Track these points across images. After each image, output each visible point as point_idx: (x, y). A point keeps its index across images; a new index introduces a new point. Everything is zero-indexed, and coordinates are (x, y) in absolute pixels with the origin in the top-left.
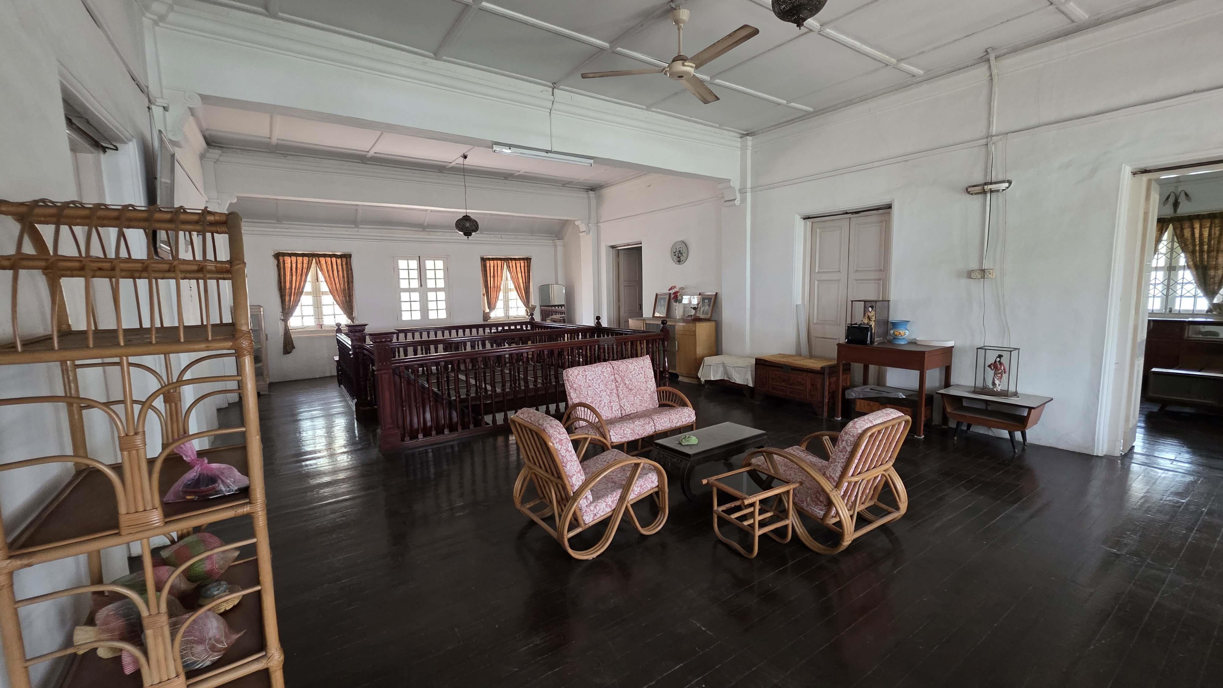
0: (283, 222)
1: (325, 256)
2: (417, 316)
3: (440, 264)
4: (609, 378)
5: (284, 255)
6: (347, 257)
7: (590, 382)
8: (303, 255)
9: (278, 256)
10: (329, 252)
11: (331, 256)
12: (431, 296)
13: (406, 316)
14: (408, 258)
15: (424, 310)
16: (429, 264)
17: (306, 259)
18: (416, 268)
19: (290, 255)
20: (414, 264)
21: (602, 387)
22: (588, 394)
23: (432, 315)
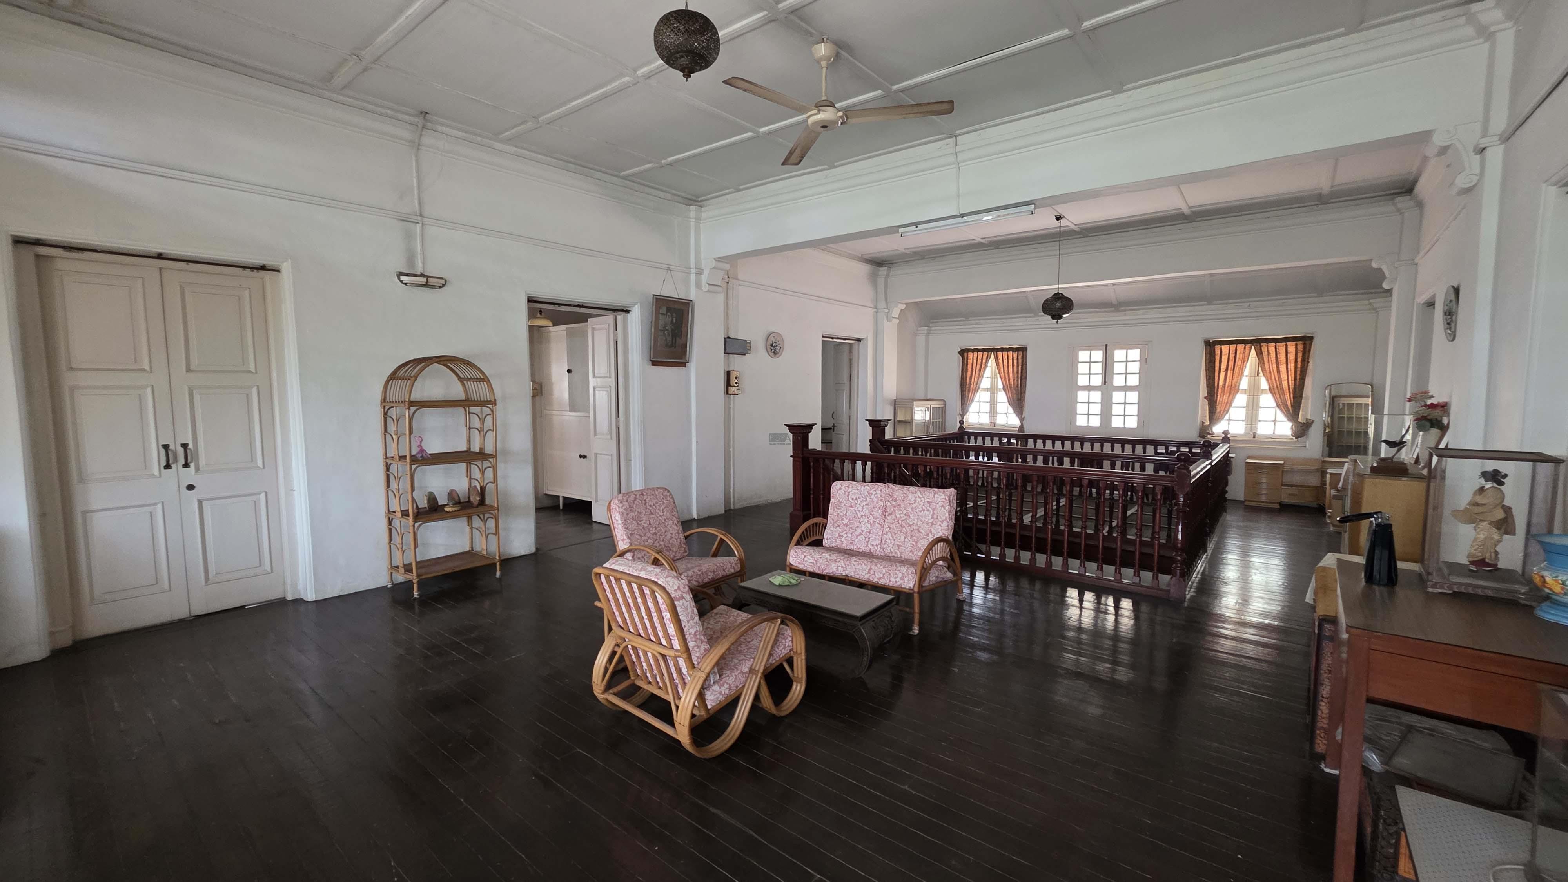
0: (971, 318)
1: (1002, 350)
2: (1095, 422)
3: (1135, 354)
4: (877, 503)
5: (968, 350)
6: (1022, 350)
7: (852, 501)
8: (983, 350)
9: (963, 352)
10: (1007, 345)
11: (1008, 350)
12: (1118, 396)
13: (1081, 421)
14: (1090, 348)
15: (1106, 414)
16: (1119, 354)
17: (986, 354)
18: (1101, 360)
19: (973, 351)
20: (1098, 355)
21: (866, 511)
22: (846, 515)
23: (1117, 422)
